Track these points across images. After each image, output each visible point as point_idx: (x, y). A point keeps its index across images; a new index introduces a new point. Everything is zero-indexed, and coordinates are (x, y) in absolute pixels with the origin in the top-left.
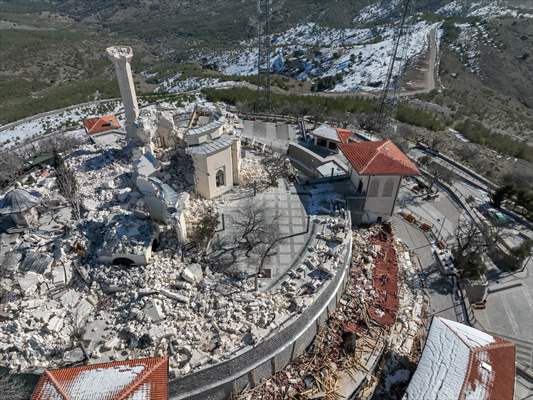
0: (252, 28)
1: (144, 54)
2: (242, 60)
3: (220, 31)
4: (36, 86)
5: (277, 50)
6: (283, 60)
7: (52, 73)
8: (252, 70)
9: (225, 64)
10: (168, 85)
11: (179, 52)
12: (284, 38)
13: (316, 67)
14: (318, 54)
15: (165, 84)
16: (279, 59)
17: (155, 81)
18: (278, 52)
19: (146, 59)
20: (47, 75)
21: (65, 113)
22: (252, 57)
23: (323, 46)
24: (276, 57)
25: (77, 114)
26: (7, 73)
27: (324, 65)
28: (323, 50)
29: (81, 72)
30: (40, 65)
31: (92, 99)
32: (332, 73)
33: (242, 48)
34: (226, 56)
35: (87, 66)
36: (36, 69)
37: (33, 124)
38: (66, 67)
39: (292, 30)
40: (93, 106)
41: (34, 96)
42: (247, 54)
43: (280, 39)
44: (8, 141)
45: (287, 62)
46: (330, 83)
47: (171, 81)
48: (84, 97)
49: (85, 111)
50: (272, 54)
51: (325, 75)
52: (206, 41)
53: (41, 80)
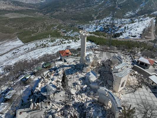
0: (93, 17)
1: (62, 24)
2: (90, 27)
3: (83, 18)
4: (33, 32)
5: (101, 24)
6: (103, 28)
7: (37, 29)
8: (93, 30)
9: (85, 28)
10: (69, 34)
11: (72, 24)
12: (103, 21)
13: (113, 30)
14: (114, 26)
15: (68, 33)
16: (102, 27)
17: (65, 32)
18: (102, 25)
19: (62, 26)
20: (36, 29)
21: (41, 41)
22: (93, 26)
23: (115, 24)
24: (101, 27)
25: (45, 41)
26: (26, 29)
27: (116, 29)
28: (116, 25)
29: (45, 29)
30: (34, 26)
31: (48, 37)
32: (119, 32)
33: (90, 23)
34: (85, 26)
35: (46, 27)
36: (33, 28)
37: (33, 44)
38: (41, 27)
39: (105, 18)
40: (49, 39)
41: (33, 35)
42: (92, 25)
43: (101, 21)
44: (26, 49)
45: (104, 28)
46: (118, 35)
47: (70, 32)
48: (46, 36)
49: (47, 41)
50: (100, 25)
51: (116, 33)
52: (80, 21)
53: (34, 31)
